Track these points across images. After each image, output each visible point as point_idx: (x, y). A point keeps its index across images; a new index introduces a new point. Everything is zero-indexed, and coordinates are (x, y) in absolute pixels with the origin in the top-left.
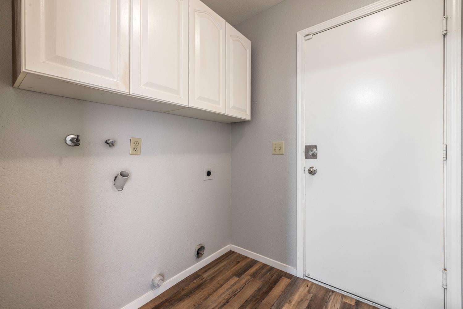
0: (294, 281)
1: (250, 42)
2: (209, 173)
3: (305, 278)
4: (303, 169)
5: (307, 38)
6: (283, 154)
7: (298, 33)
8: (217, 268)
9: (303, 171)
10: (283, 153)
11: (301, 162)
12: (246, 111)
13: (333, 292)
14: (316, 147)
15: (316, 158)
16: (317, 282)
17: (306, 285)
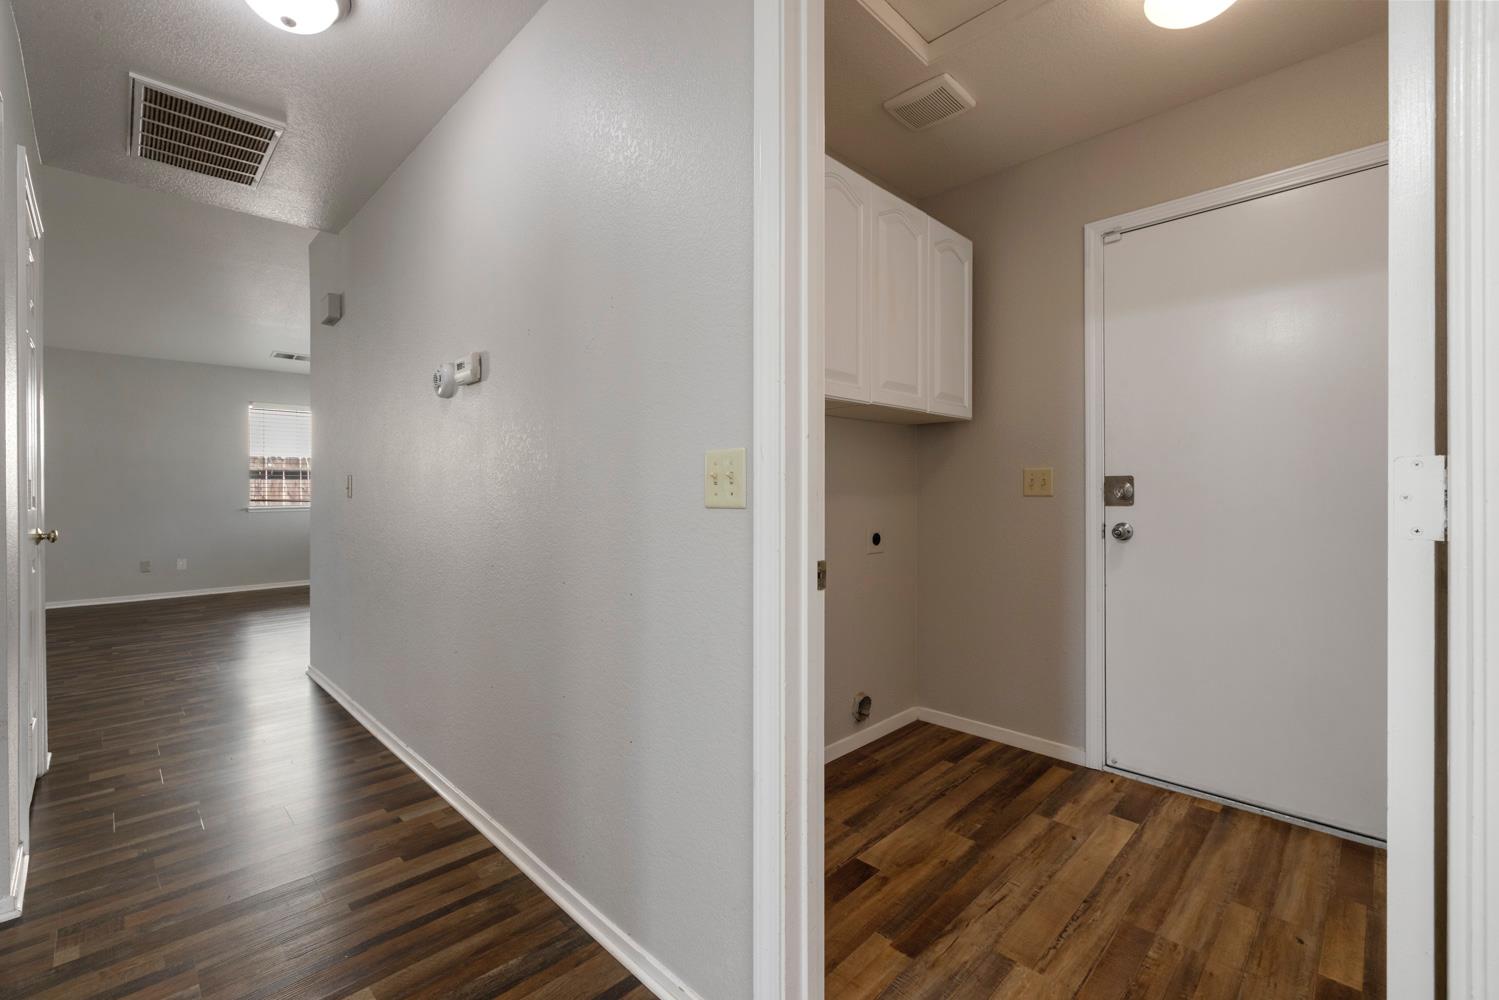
0: (1079, 776)
1: (969, 244)
2: (876, 539)
3: (1106, 769)
4: (1100, 528)
5: (1108, 239)
6: (1050, 496)
7: (1087, 227)
8: (899, 747)
9: (1100, 533)
10: (1052, 493)
11: (1096, 513)
12: (962, 400)
13: (1171, 793)
14: (1130, 480)
15: (1132, 504)
16: (1134, 777)
17: (1109, 781)
